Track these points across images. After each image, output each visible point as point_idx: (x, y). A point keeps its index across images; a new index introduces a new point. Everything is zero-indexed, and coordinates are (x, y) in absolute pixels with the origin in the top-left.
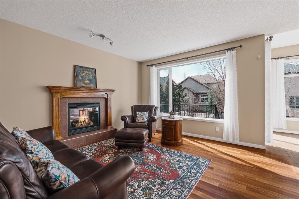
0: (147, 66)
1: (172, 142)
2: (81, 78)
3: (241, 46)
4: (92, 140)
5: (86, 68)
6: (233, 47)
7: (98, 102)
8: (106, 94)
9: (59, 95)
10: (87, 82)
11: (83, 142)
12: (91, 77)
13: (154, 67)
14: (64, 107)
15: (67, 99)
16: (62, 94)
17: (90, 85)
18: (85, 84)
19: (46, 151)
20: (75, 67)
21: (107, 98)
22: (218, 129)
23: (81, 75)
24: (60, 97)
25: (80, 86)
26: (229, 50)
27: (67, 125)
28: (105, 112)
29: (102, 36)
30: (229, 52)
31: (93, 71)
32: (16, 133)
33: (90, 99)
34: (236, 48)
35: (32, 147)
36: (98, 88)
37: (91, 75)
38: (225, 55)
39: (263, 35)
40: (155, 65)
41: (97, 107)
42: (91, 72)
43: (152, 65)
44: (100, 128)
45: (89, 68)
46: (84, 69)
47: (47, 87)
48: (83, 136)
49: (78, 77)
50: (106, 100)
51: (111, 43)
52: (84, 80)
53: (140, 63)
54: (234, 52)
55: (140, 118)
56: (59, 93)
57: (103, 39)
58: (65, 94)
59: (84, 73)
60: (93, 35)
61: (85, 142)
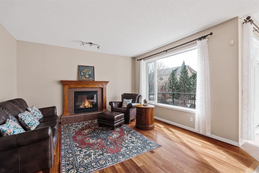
0: (138, 60)
1: (141, 126)
2: (83, 74)
3: (211, 34)
4: (88, 118)
5: (87, 66)
6: (203, 36)
7: (96, 91)
8: (102, 84)
9: (67, 86)
10: (87, 76)
11: (82, 119)
12: (90, 73)
13: (142, 61)
14: (71, 94)
15: (73, 89)
16: (70, 85)
17: (89, 78)
18: (86, 78)
19: (31, 120)
20: (79, 67)
21: (102, 88)
22: (191, 120)
23: (83, 72)
24: (68, 87)
25: (82, 79)
26: (200, 39)
27: (73, 106)
28: (102, 98)
29: (91, 43)
30: (200, 41)
31: (92, 68)
32: (28, 109)
33: (90, 89)
34: (207, 36)
35: (21, 116)
36: (95, 81)
37: (90, 71)
38: (197, 45)
39: (236, 18)
40: (143, 59)
41: (95, 94)
42: (90, 69)
43: (141, 59)
44: (97, 110)
45: (89, 66)
46: (86, 67)
47: (61, 81)
48: (83, 115)
49: (81, 73)
50: (102, 89)
51: (98, 47)
52: (85, 75)
53: (134, 58)
54: (204, 41)
55: (125, 104)
56: (67, 85)
57: (91, 45)
58: (71, 85)
59: (85, 70)
60: (83, 44)
61: (83, 119)
